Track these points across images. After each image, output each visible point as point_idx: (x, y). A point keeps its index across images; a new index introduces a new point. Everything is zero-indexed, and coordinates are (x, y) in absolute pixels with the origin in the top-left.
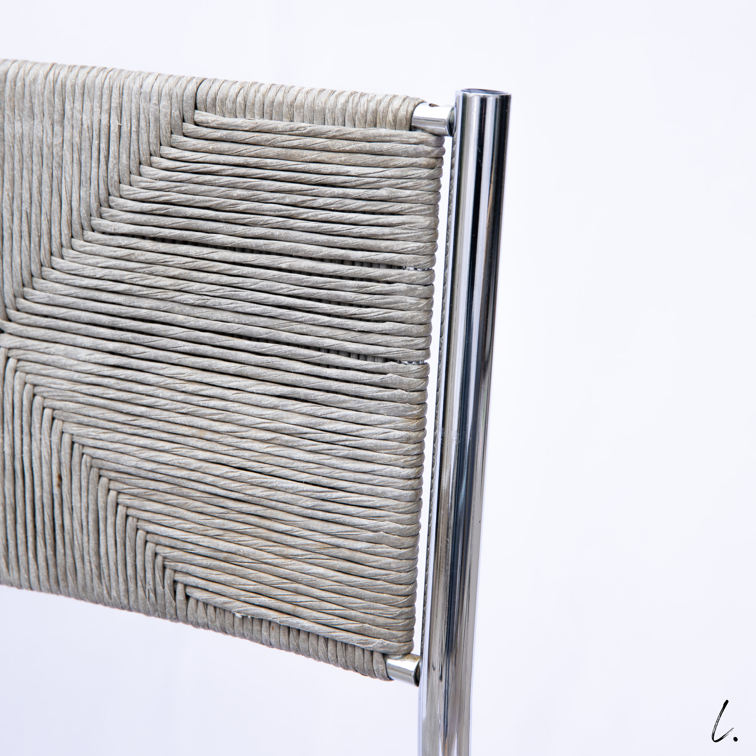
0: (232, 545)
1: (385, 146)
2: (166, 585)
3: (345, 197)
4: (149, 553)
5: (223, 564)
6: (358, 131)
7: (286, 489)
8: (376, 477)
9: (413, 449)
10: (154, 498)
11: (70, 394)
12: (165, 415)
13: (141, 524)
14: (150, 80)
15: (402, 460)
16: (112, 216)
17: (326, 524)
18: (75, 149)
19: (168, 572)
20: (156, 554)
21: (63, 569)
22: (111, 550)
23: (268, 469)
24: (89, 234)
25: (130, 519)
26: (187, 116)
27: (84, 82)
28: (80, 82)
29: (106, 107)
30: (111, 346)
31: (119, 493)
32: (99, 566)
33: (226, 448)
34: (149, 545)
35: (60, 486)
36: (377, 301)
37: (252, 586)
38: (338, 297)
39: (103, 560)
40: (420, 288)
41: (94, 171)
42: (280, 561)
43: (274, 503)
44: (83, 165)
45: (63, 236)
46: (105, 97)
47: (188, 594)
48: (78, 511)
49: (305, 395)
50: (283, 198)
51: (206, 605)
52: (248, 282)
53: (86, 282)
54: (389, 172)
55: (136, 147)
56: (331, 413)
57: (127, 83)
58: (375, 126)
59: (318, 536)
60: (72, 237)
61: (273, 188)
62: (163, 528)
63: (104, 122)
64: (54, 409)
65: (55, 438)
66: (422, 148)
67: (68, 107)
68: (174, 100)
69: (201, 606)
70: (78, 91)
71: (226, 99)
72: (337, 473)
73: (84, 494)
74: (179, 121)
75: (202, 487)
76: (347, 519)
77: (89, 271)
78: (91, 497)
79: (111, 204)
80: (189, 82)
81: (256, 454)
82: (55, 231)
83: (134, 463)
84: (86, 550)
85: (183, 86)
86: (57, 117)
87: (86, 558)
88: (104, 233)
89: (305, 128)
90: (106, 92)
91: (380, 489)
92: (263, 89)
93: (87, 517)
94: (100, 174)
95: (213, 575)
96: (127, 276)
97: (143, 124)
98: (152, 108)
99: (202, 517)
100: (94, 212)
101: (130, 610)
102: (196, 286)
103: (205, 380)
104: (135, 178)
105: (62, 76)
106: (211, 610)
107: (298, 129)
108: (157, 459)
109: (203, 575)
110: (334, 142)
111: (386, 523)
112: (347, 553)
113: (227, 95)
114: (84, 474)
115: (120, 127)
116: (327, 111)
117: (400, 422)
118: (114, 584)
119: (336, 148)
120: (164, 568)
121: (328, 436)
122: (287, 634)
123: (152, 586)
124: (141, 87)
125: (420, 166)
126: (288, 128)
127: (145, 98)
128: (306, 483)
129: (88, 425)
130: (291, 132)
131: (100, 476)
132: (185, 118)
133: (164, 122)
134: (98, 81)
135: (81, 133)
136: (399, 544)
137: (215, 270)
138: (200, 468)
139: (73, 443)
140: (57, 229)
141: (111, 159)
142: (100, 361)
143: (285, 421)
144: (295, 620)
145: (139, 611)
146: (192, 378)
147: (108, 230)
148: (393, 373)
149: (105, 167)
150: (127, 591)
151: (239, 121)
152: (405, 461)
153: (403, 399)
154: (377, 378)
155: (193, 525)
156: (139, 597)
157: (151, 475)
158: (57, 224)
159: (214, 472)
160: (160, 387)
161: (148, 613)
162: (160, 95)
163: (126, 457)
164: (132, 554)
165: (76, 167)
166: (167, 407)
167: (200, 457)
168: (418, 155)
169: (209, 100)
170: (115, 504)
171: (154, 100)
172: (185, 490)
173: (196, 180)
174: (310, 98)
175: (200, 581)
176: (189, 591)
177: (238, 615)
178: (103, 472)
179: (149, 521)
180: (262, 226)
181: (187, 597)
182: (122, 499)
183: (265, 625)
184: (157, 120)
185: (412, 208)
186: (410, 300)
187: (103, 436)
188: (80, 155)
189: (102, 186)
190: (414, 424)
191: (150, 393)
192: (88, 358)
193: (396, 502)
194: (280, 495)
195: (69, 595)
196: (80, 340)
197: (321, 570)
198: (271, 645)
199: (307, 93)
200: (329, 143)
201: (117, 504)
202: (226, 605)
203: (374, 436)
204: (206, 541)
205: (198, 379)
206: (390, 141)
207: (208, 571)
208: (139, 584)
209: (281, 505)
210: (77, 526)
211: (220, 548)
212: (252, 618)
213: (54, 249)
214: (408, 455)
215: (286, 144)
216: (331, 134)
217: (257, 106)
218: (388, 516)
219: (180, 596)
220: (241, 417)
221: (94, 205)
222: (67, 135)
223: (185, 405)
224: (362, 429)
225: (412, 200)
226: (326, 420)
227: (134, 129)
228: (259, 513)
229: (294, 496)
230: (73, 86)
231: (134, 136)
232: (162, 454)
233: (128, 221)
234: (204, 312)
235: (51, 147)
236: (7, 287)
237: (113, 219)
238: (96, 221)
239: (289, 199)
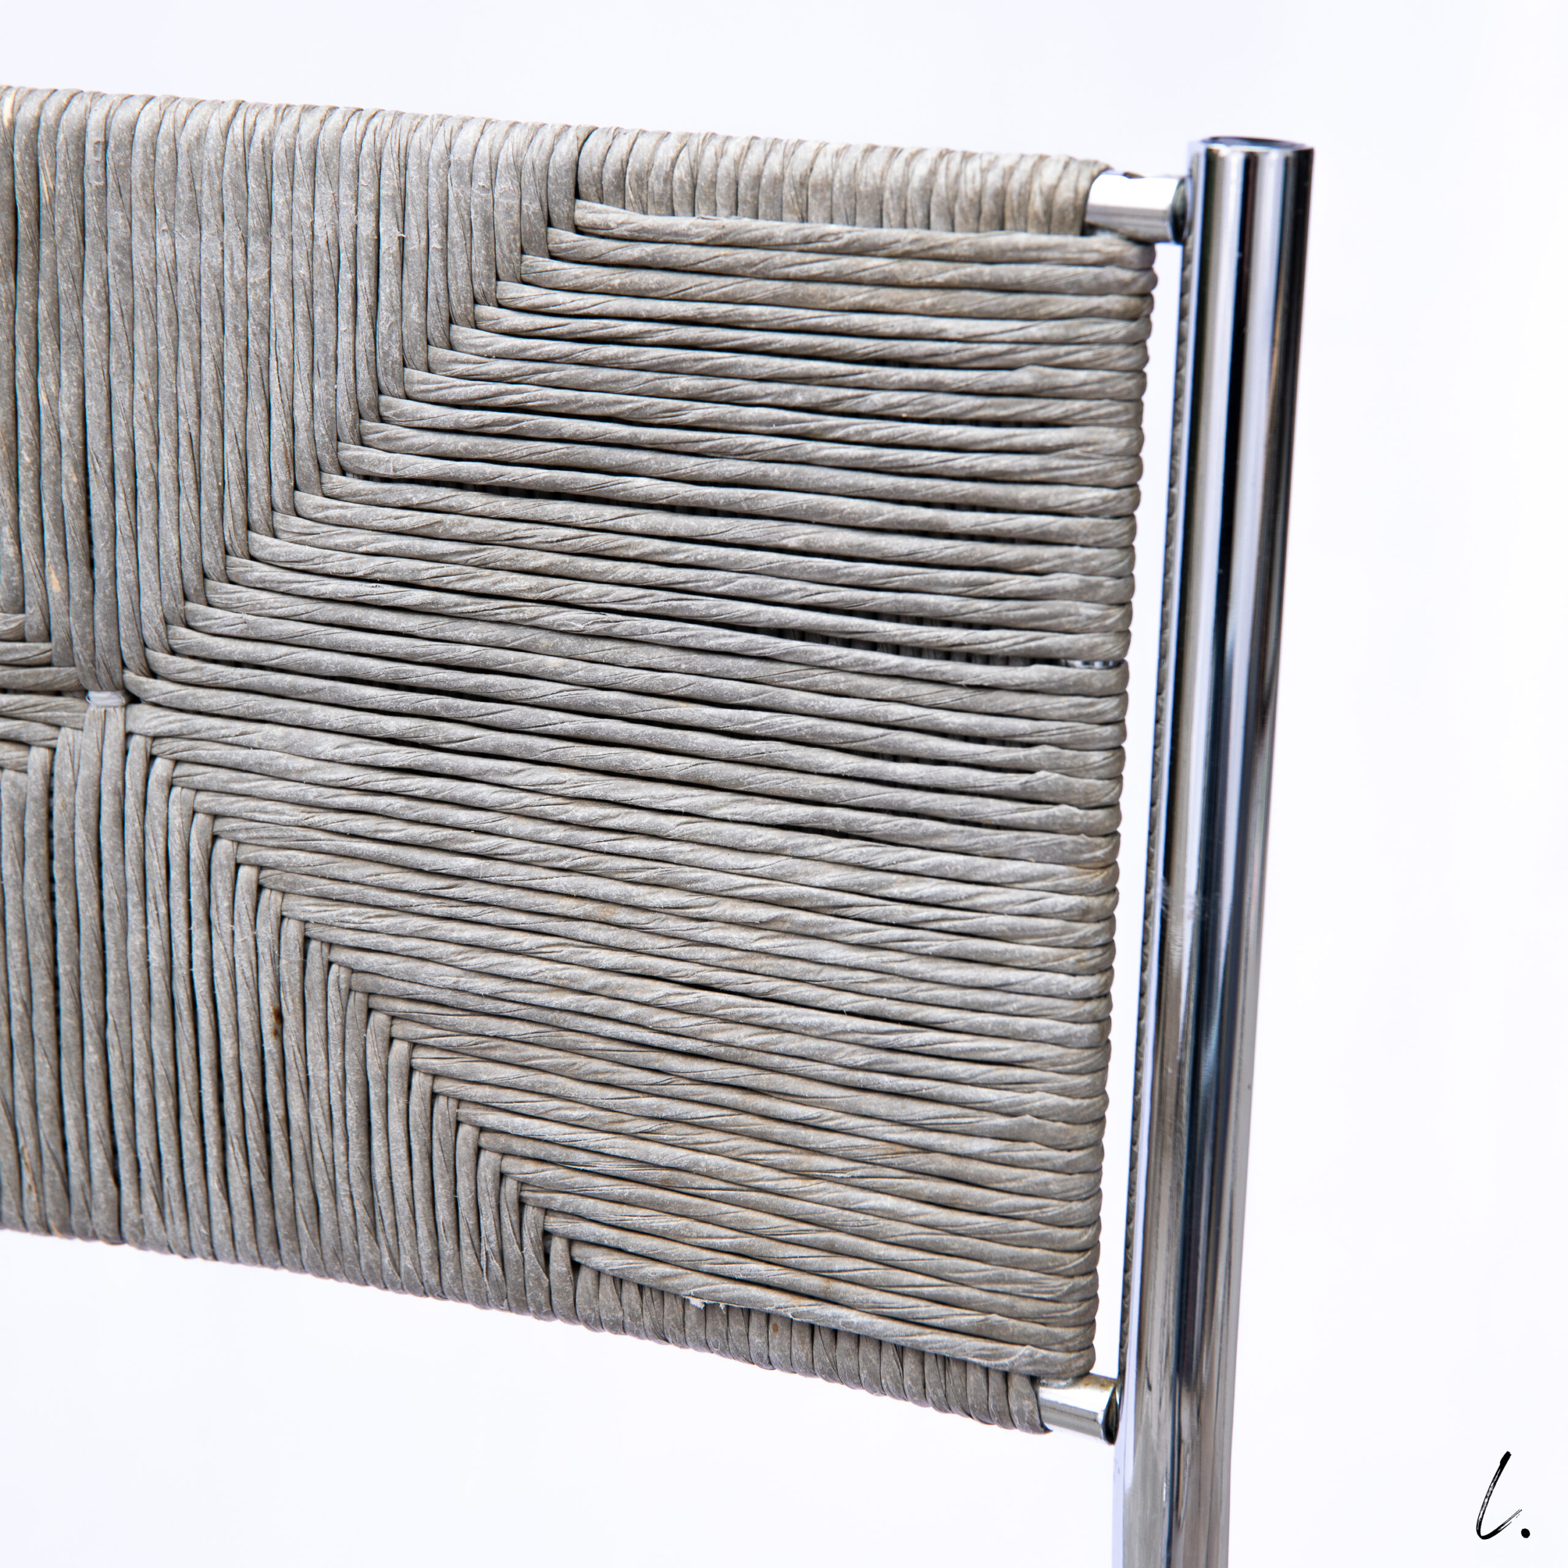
0: (680, 1152)
1: (1029, 272)
2: (526, 1241)
3: (933, 388)
4: (486, 1174)
5: (658, 1194)
6: (963, 240)
7: (805, 1028)
8: (1013, 997)
9: (1096, 934)
10: (497, 1054)
11: (300, 832)
12: (521, 873)
13: (466, 1111)
14: (469, 134)
15: (1072, 959)
16: (387, 439)
17: (897, 1103)
18: (299, 291)
19: (530, 1213)
20: (502, 1176)
21: (288, 1214)
22: (400, 1169)
23: (762, 985)
24: (335, 482)
25: (441, 1102)
26: (559, 211)
27: (316, 141)
28: (305, 141)
29: (368, 196)
30: (393, 725)
31: (414, 1045)
32: (371, 1205)
33: (663, 943)
34: (485, 1157)
35: (279, 1033)
36: (1011, 614)
37: (727, 1238)
38: (920, 606)
39: (382, 1192)
40: (1110, 582)
41: (345, 341)
42: (794, 1184)
43: (777, 1060)
44: (318, 327)
45: (276, 487)
46: (366, 175)
47: (577, 1260)
48: (322, 1086)
49: (847, 822)
50: (789, 394)
51: (619, 1282)
52: (710, 579)
53: (331, 587)
54: (1037, 330)
55: (441, 285)
56: (908, 860)
57: (415, 142)
58: (1002, 228)
59: (879, 1129)
60: (296, 488)
61: (765, 372)
62: (519, 1120)
63: (366, 230)
64: (261, 868)
65: (266, 931)
66: (1111, 273)
67: (278, 199)
68: (527, 178)
69: (607, 1285)
70: (301, 163)
71: (648, 172)
72: (922, 991)
73: (335, 1051)
74: (541, 226)
75: (609, 1028)
76: (948, 1090)
77: (338, 562)
78: (352, 1057)
79: (387, 414)
80: (558, 136)
81: (735, 953)
82: (256, 476)
83: (450, 981)
84: (340, 1171)
85: (547, 146)
86: (253, 222)
87: (342, 1187)
88: (367, 478)
89: (837, 236)
90: (367, 163)
91: (1022, 1023)
92: (733, 149)
93: (343, 1099)
94: (359, 347)
95: (638, 1217)
96: (427, 571)
97: (455, 233)
98: (477, 197)
99: (610, 1093)
100: (346, 432)
101: (442, 1296)
102: (587, 591)
103: (613, 796)
104: (439, 353)
105: (262, 128)
106: (630, 1294)
107: (821, 238)
108: (504, 970)
109: (613, 1219)
110: (907, 264)
111: (1036, 1095)
112: (949, 1164)
113: (651, 163)
114: (334, 1007)
115: (402, 241)
116: (887, 195)
117: (1066, 875)
118: (406, 1243)
119: (911, 279)
120: (521, 1204)
121: (900, 911)
122: (808, 1340)
123: (494, 1245)
124: (449, 149)
125: (1108, 315)
126: (798, 236)
127: (460, 176)
128: (851, 1014)
129: (342, 901)
130: (805, 245)
131: (370, 1011)
132: (554, 217)
133: (504, 227)
134: (347, 139)
135: (311, 256)
136: (1066, 1139)
137: (632, 553)
138: (604, 986)
139: (307, 940)
140: (262, 471)
141: (383, 314)
142: (368, 760)
143: (801, 880)
144: (830, 1311)
145: (462, 1298)
146: (582, 791)
147: (381, 471)
148: (1051, 769)
149: (369, 332)
150: (438, 1256)
151: (682, 222)
152: (1079, 961)
153: (1072, 825)
154: (1013, 782)
155: (587, 1112)
156: (465, 1268)
157: (490, 1005)
158: (261, 460)
159: (637, 996)
160: (509, 813)
161: (482, 1301)
162: (493, 167)
163: (431, 968)
164: (449, 1178)
165: (301, 333)
166: (526, 856)
167: (605, 964)
168: (1102, 290)
169: (608, 176)
170: (405, 1071)
171: (481, 179)
172: (569, 1037)
173: (584, 356)
174: (846, 168)
175: (605, 1230)
176: (579, 1252)
177: (695, 1302)
178: (376, 1002)
179: (487, 1106)
180: (738, 456)
181: (576, 1267)
182: (422, 1058)
183: (755, 1320)
184: (489, 223)
185: (1089, 410)
186: (1088, 610)
187: (376, 923)
188: (311, 305)
189: (364, 373)
190: (1097, 878)
191: (486, 826)
192: (339, 753)
193: (1059, 1050)
194: (791, 1043)
195: (302, 1268)
196: (320, 714)
197: (888, 1202)
198: (770, 1364)
199: (837, 154)
200: (894, 267)
201: (411, 1070)
202: (667, 1282)
203: (1007, 909)
204: (620, 1146)
205: (598, 794)
206: (1037, 261)
207: (625, 1209)
208: (465, 1240)
209: (792, 1063)
210: (319, 1119)
211: (653, 1158)
212: (728, 1307)
213: (255, 516)
214: (1084, 948)
215: (793, 271)
216: (899, 248)
217: (722, 187)
218: (1041, 1081)
219: (559, 1264)
220: (699, 874)
221: (346, 415)
222: (279, 261)
223: (566, 851)
224: (978, 894)
225: (1090, 392)
226: (894, 877)
227: (435, 244)
228: (743, 1082)
229: (823, 1044)
230: (291, 152)
231: (436, 260)
232: (515, 959)
233: (426, 450)
234: (608, 649)
235: (242, 289)
236: (148, 602)
237: (390, 446)
238: (351, 452)
239: (802, 395)
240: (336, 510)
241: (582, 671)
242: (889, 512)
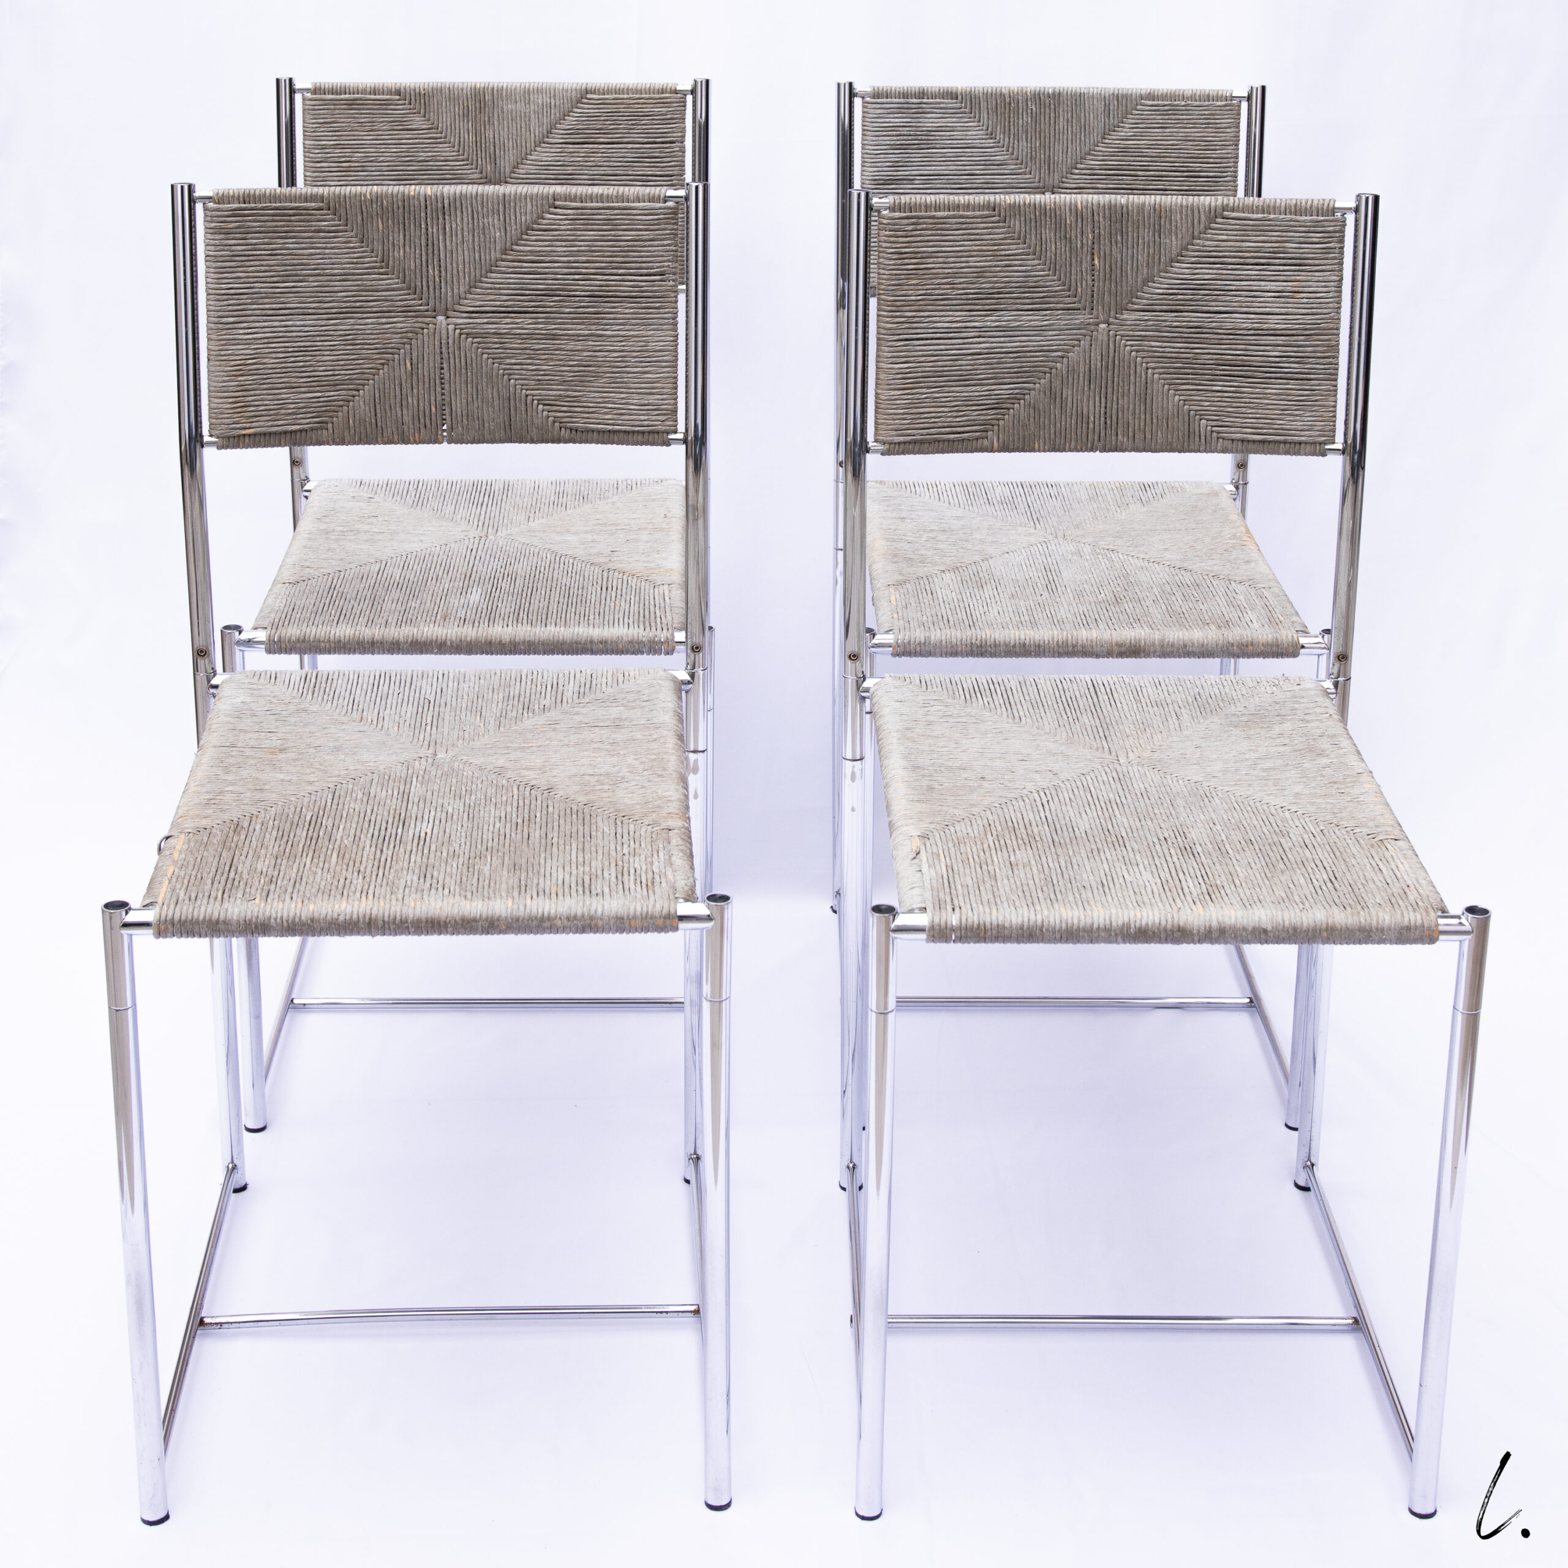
80: (581, 84)
82: (528, 145)
85: (580, 86)
86: (527, 101)
88: (550, 144)
89: (635, 96)
90: (547, 91)
94: (547, 121)
97: (565, 101)
98: (569, 94)
100: (545, 136)
165: (536, 120)
168: (680, 102)
169: (592, 90)
171: (569, 91)
173: (594, 120)
180: (619, 133)
184: (571, 99)
188: (538, 115)
189: (548, 125)
199: (633, 83)
200: (645, 101)
215: (627, 103)
234: (596, 168)
235: (525, 113)
236: (507, 169)
237: (553, 138)
238: (546, 140)
239: (630, 123)
240: (544, 150)
241: (591, 172)
242: (646, 140)
